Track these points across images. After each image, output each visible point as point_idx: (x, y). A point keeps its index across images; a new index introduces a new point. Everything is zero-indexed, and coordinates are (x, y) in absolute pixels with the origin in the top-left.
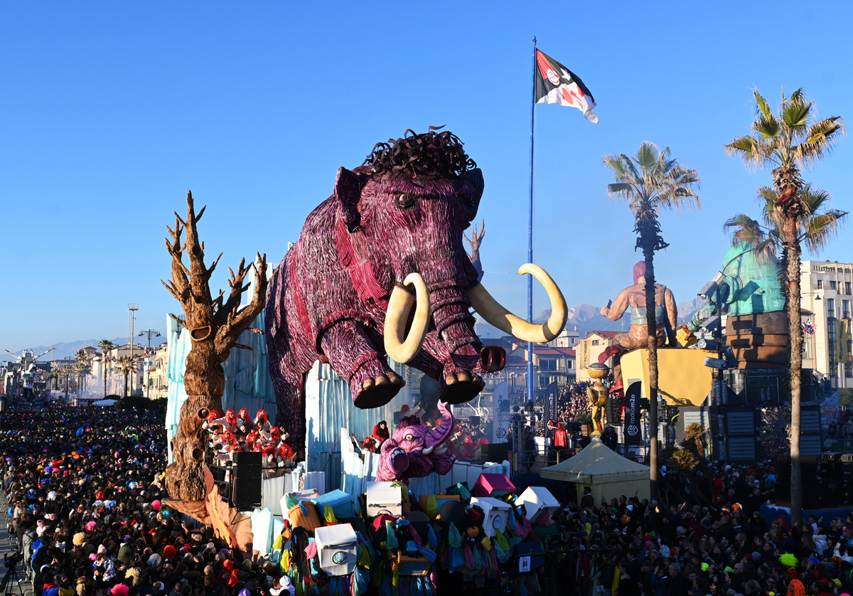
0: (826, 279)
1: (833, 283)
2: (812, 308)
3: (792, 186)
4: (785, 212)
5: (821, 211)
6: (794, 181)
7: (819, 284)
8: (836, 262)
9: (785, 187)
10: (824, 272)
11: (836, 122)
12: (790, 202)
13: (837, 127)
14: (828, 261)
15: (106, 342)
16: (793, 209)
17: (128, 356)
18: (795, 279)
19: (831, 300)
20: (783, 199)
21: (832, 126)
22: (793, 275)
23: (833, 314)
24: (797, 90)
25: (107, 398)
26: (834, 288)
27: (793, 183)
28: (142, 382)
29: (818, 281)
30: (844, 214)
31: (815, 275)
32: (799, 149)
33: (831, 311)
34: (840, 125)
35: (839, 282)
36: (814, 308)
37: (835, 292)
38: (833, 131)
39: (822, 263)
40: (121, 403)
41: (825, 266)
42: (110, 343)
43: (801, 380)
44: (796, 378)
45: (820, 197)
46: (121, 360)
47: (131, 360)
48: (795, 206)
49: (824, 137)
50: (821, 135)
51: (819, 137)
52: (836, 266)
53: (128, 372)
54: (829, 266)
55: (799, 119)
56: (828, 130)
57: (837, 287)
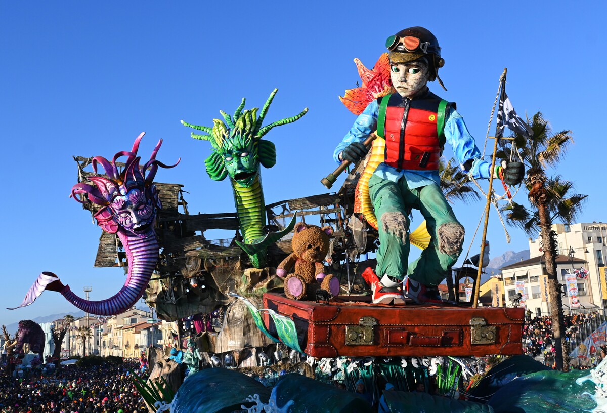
0: (594, 236)
1: (599, 238)
2: (586, 258)
3: (539, 182)
4: (536, 201)
5: (568, 196)
6: (541, 178)
7: (589, 240)
8: (600, 222)
9: (535, 183)
10: (592, 231)
11: (566, 135)
12: (539, 193)
13: (567, 138)
14: (594, 222)
15: (68, 316)
16: (542, 198)
17: (85, 326)
18: (548, 249)
19: (599, 251)
20: (534, 191)
21: (563, 137)
22: (547, 247)
23: (602, 261)
24: (536, 113)
25: (71, 358)
26: (601, 242)
27: (539, 180)
28: (98, 344)
29: (589, 237)
30: (585, 197)
31: (586, 233)
32: (541, 155)
33: (600, 259)
34: (569, 136)
35: (604, 237)
36: (588, 257)
37: (601, 245)
38: (564, 141)
39: (590, 224)
40: (81, 361)
41: (592, 226)
42: (72, 317)
43: (560, 324)
44: (556, 322)
45: (566, 186)
46: (80, 330)
47: (87, 329)
48: (543, 196)
49: (558, 146)
50: (556, 145)
51: (554, 146)
52: (601, 226)
53: (85, 338)
54: (596, 226)
55: (540, 134)
56: (560, 141)
57: (603, 241)
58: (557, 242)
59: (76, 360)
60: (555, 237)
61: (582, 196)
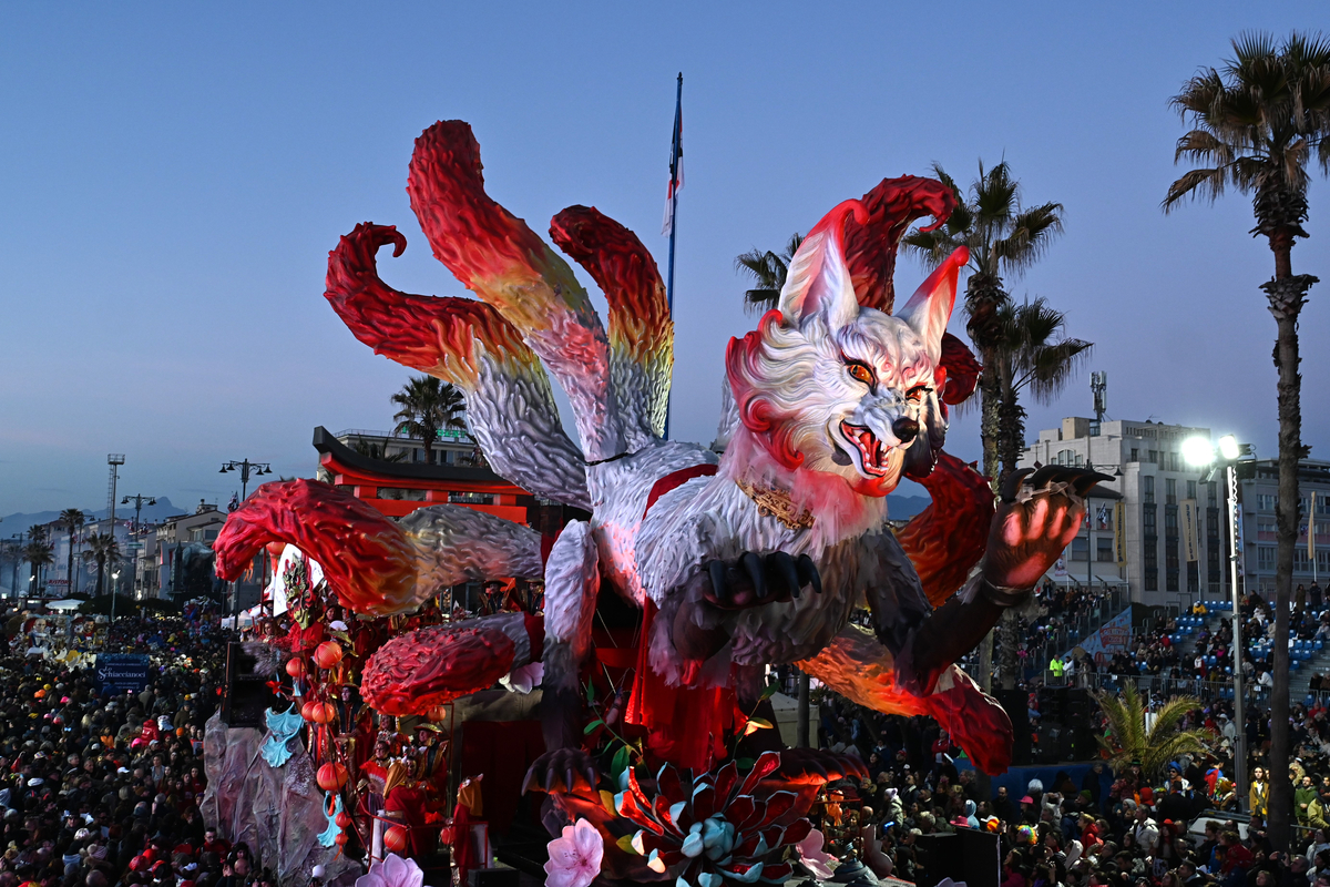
0: (1140, 448)
1: (1153, 454)
3: (989, 301)
5: (1052, 341)
6: (993, 294)
9: (981, 301)
10: (1141, 438)
11: (1052, 212)
12: (987, 323)
13: (1053, 220)
15: (72, 512)
16: (991, 334)
19: (1148, 478)
23: (1152, 498)
24: (998, 164)
26: (1155, 461)
27: (990, 298)
30: (1087, 346)
35: (1161, 453)
37: (1156, 466)
41: (1143, 428)
42: (80, 514)
45: (1052, 320)
46: (93, 541)
47: (109, 540)
48: (993, 330)
53: (104, 558)
54: (1149, 429)
55: (999, 208)
56: (1037, 222)
57: (1158, 459)
58: (1023, 428)
59: (78, 602)
60: (1021, 418)
61: (1082, 344)
